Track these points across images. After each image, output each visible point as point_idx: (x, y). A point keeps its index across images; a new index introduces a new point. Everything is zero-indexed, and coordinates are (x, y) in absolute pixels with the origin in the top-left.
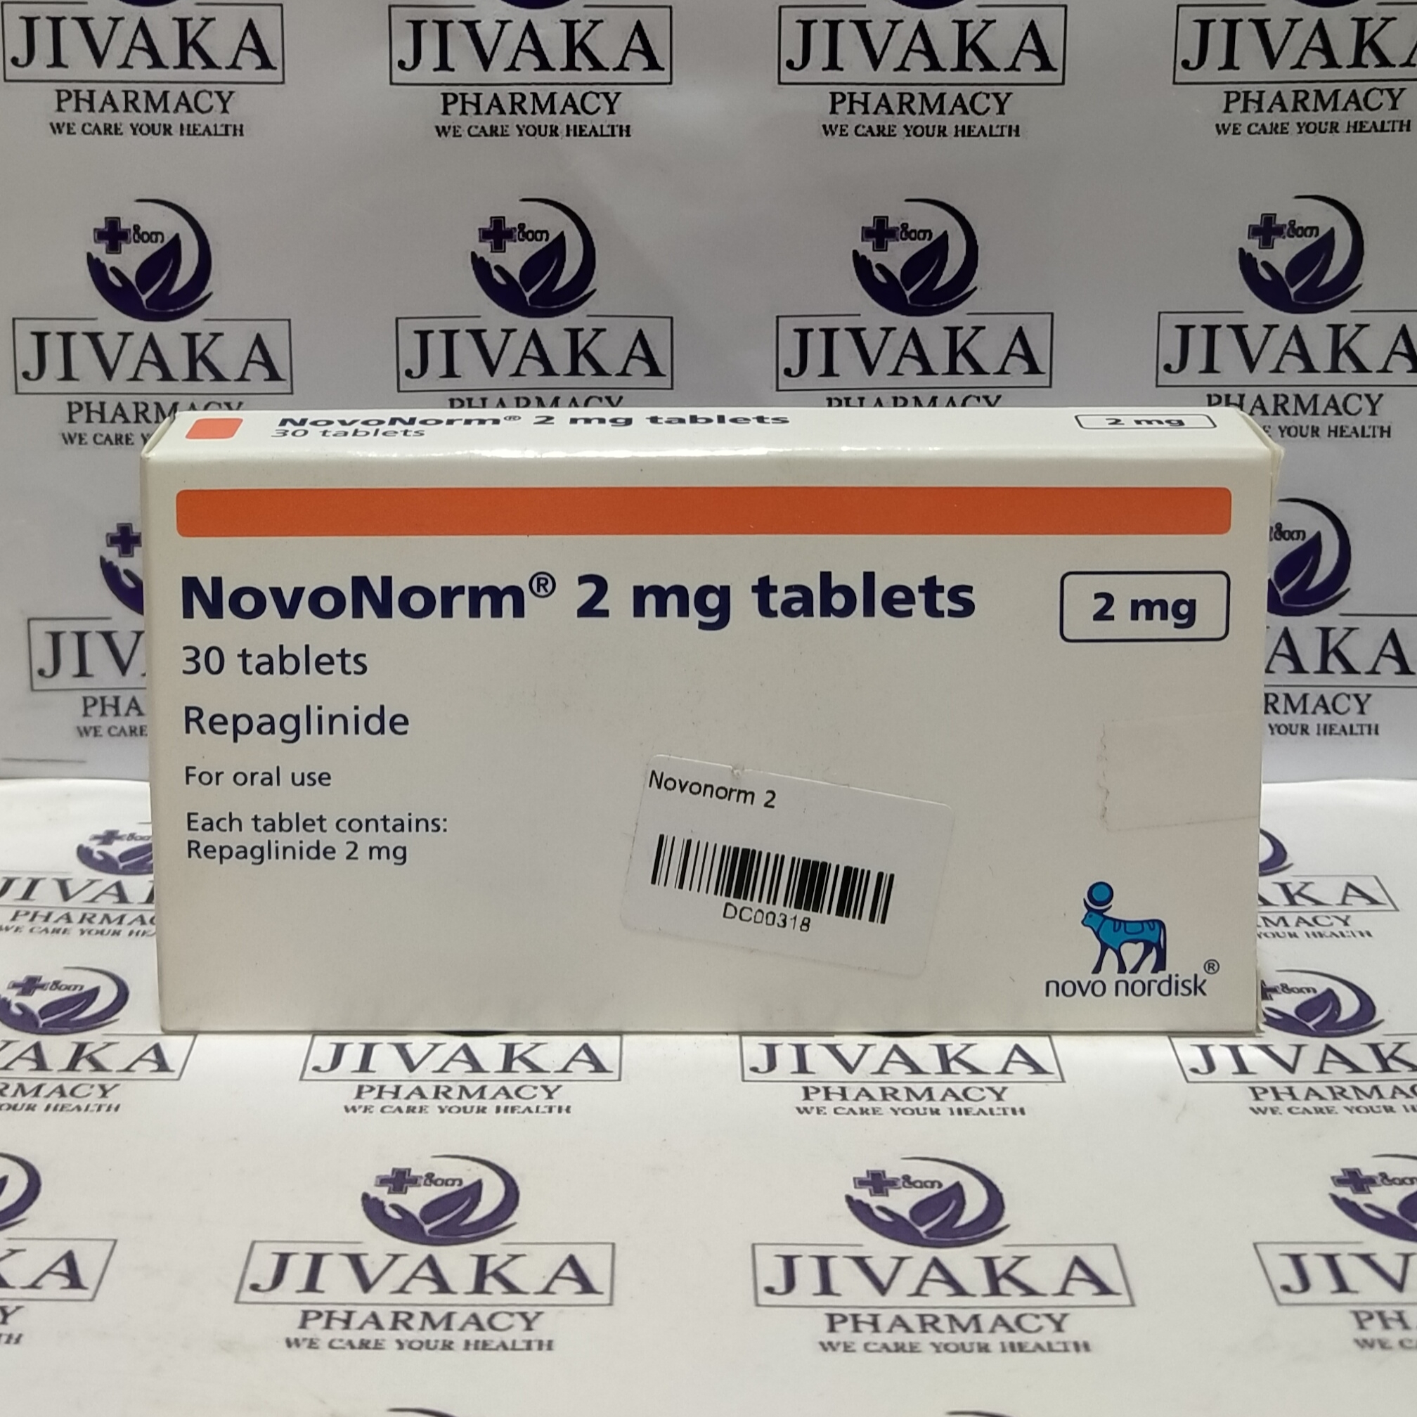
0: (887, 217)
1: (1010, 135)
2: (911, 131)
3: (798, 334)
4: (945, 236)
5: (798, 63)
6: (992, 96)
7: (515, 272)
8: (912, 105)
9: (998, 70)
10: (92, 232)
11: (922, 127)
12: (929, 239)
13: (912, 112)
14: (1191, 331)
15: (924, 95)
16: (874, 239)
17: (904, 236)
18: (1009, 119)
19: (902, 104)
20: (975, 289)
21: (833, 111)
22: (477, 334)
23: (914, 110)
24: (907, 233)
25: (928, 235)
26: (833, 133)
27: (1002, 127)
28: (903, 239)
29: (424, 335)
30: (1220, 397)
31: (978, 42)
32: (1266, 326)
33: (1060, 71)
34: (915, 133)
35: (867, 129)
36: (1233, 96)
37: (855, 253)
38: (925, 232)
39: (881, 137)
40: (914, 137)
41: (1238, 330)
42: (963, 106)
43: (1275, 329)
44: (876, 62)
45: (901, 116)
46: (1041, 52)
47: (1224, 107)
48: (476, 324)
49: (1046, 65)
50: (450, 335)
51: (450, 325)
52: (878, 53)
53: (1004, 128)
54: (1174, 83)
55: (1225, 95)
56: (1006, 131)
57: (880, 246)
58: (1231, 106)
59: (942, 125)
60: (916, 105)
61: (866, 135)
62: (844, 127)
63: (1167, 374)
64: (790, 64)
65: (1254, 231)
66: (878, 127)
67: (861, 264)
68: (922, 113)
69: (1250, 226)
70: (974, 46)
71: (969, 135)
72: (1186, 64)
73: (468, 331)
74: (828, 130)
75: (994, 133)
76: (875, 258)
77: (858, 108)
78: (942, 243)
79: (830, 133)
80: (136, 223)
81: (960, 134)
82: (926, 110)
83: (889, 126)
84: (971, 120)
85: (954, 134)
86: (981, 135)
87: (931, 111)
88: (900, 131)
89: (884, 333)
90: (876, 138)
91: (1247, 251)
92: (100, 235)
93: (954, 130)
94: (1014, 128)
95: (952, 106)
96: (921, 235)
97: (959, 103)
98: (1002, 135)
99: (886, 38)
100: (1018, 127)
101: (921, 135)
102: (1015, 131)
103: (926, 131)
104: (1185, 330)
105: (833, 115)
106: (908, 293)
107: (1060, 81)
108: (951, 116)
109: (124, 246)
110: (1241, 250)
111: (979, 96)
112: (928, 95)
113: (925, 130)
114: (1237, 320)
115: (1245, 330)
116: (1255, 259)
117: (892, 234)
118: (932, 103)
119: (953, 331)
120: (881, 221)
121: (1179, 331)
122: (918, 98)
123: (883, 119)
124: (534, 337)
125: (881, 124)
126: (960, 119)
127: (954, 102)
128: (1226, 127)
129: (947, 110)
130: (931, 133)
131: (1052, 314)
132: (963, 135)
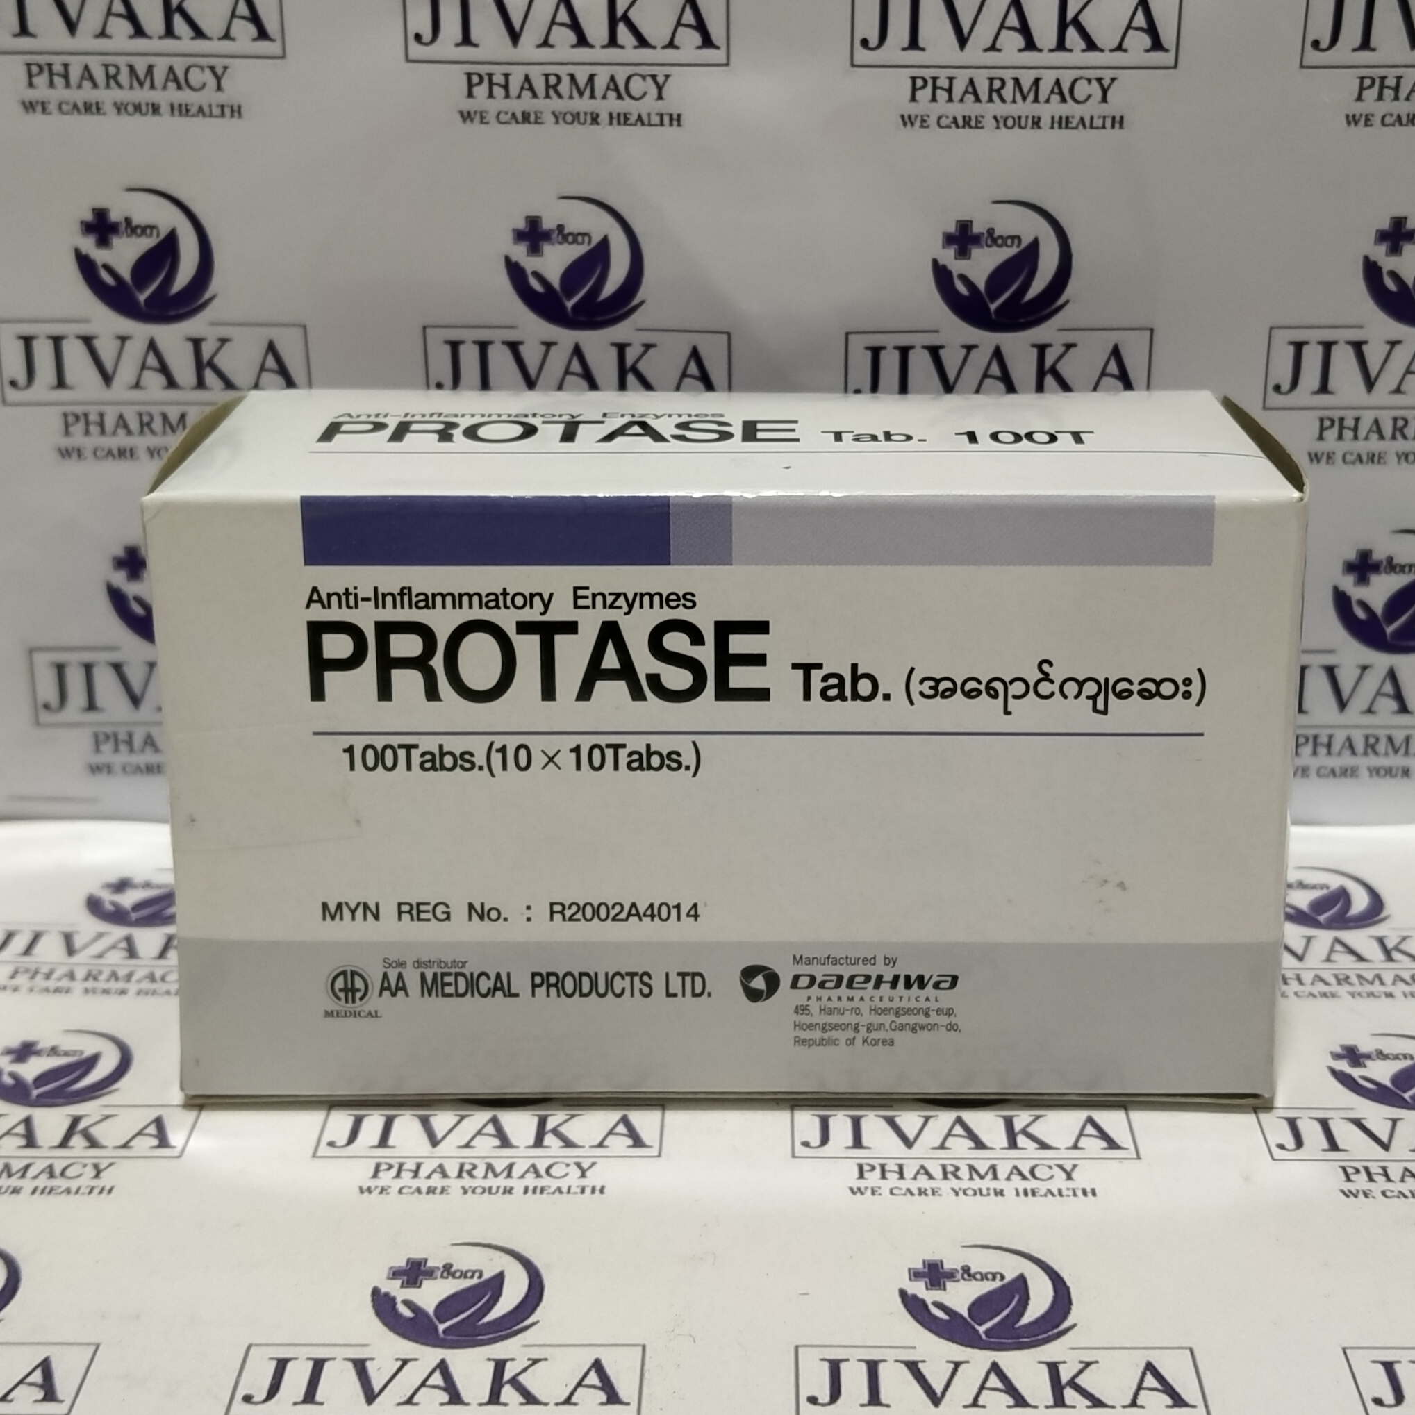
0: (971, 222)
1: (1113, 126)
2: (1001, 122)
3: (869, 353)
4: (1035, 244)
5: (874, 41)
6: (1094, 83)
7: (555, 279)
8: (1003, 92)
9: (1102, 51)
10: (79, 224)
11: (1014, 118)
12: (1019, 245)
13: (1003, 100)
14: (1306, 349)
15: (1017, 81)
16: (956, 247)
17: (989, 242)
18: (1113, 107)
19: (991, 90)
20: (1067, 302)
21: (913, 99)
22: (514, 347)
23: (1005, 97)
24: (992, 238)
25: (1016, 242)
26: (912, 124)
27: (1104, 118)
28: (989, 246)
29: (455, 346)
30: (1333, 421)
31: (1081, 18)
32: (1388, 342)
33: (1173, 53)
34: (1005, 125)
35: (951, 119)
36: (1367, 82)
37: (935, 262)
38: (1013, 238)
39: (967, 130)
40: (1004, 129)
41: (1358, 347)
42: (1061, 94)
43: (1398, 347)
44: (963, 40)
45: (990, 105)
46: (1152, 29)
47: (1356, 95)
48: (512, 336)
49: (1157, 45)
50: (483, 346)
51: (483, 335)
52: (966, 30)
53: (1107, 119)
54: (1302, 66)
55: (1358, 81)
56: (1109, 123)
57: (963, 253)
58: (1365, 93)
59: (1036, 115)
60: (1008, 92)
61: (949, 127)
62: (925, 118)
63: (1276, 396)
64: (865, 43)
65: (1382, 236)
66: (964, 117)
67: (942, 275)
68: (1014, 101)
69: (1377, 231)
70: (1076, 22)
71: (1067, 127)
72: (1316, 44)
73: (503, 343)
74: (907, 120)
75: (1095, 125)
76: (957, 267)
77: (941, 94)
78: (1031, 253)
79: (909, 124)
80: (127, 214)
81: (1056, 125)
82: (1018, 97)
83: (976, 117)
84: (1069, 109)
85: (1049, 124)
86: (1081, 127)
87: (1024, 98)
88: (989, 122)
89: (964, 351)
90: (960, 130)
91: (1372, 258)
92: (88, 228)
93: (1049, 121)
94: (1118, 119)
95: (1048, 92)
96: (1009, 242)
97: (1056, 90)
98: (1104, 127)
99: (975, 12)
100: (1122, 118)
101: (1012, 127)
102: (1118, 122)
103: (1018, 122)
104: (1299, 346)
105: (913, 104)
106: (993, 307)
107: (1172, 64)
108: (1047, 105)
109: (116, 241)
110: (1366, 258)
111: (1079, 82)
112: (1022, 82)
113: (1017, 120)
114: (1356, 335)
115: (1365, 348)
116: (1380, 269)
117: (977, 240)
118: (1025, 90)
119: (1042, 349)
120: (964, 226)
121: (1291, 349)
122: (1010, 84)
123: (969, 108)
124: (578, 352)
125: (967, 114)
126: (1057, 108)
127: (1050, 88)
128: (1357, 117)
129: (1042, 97)
130: (1023, 124)
131: (1152, 330)
132: (1060, 127)
